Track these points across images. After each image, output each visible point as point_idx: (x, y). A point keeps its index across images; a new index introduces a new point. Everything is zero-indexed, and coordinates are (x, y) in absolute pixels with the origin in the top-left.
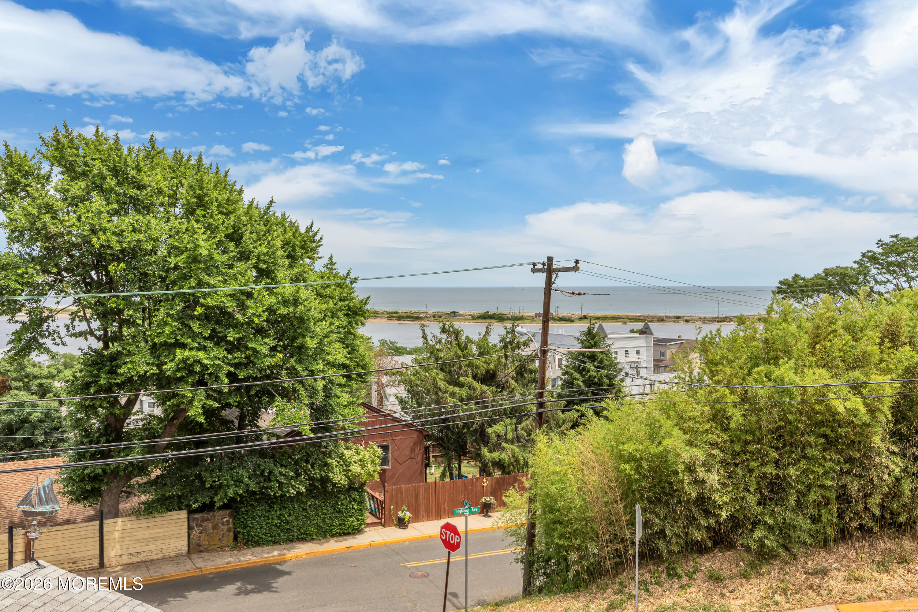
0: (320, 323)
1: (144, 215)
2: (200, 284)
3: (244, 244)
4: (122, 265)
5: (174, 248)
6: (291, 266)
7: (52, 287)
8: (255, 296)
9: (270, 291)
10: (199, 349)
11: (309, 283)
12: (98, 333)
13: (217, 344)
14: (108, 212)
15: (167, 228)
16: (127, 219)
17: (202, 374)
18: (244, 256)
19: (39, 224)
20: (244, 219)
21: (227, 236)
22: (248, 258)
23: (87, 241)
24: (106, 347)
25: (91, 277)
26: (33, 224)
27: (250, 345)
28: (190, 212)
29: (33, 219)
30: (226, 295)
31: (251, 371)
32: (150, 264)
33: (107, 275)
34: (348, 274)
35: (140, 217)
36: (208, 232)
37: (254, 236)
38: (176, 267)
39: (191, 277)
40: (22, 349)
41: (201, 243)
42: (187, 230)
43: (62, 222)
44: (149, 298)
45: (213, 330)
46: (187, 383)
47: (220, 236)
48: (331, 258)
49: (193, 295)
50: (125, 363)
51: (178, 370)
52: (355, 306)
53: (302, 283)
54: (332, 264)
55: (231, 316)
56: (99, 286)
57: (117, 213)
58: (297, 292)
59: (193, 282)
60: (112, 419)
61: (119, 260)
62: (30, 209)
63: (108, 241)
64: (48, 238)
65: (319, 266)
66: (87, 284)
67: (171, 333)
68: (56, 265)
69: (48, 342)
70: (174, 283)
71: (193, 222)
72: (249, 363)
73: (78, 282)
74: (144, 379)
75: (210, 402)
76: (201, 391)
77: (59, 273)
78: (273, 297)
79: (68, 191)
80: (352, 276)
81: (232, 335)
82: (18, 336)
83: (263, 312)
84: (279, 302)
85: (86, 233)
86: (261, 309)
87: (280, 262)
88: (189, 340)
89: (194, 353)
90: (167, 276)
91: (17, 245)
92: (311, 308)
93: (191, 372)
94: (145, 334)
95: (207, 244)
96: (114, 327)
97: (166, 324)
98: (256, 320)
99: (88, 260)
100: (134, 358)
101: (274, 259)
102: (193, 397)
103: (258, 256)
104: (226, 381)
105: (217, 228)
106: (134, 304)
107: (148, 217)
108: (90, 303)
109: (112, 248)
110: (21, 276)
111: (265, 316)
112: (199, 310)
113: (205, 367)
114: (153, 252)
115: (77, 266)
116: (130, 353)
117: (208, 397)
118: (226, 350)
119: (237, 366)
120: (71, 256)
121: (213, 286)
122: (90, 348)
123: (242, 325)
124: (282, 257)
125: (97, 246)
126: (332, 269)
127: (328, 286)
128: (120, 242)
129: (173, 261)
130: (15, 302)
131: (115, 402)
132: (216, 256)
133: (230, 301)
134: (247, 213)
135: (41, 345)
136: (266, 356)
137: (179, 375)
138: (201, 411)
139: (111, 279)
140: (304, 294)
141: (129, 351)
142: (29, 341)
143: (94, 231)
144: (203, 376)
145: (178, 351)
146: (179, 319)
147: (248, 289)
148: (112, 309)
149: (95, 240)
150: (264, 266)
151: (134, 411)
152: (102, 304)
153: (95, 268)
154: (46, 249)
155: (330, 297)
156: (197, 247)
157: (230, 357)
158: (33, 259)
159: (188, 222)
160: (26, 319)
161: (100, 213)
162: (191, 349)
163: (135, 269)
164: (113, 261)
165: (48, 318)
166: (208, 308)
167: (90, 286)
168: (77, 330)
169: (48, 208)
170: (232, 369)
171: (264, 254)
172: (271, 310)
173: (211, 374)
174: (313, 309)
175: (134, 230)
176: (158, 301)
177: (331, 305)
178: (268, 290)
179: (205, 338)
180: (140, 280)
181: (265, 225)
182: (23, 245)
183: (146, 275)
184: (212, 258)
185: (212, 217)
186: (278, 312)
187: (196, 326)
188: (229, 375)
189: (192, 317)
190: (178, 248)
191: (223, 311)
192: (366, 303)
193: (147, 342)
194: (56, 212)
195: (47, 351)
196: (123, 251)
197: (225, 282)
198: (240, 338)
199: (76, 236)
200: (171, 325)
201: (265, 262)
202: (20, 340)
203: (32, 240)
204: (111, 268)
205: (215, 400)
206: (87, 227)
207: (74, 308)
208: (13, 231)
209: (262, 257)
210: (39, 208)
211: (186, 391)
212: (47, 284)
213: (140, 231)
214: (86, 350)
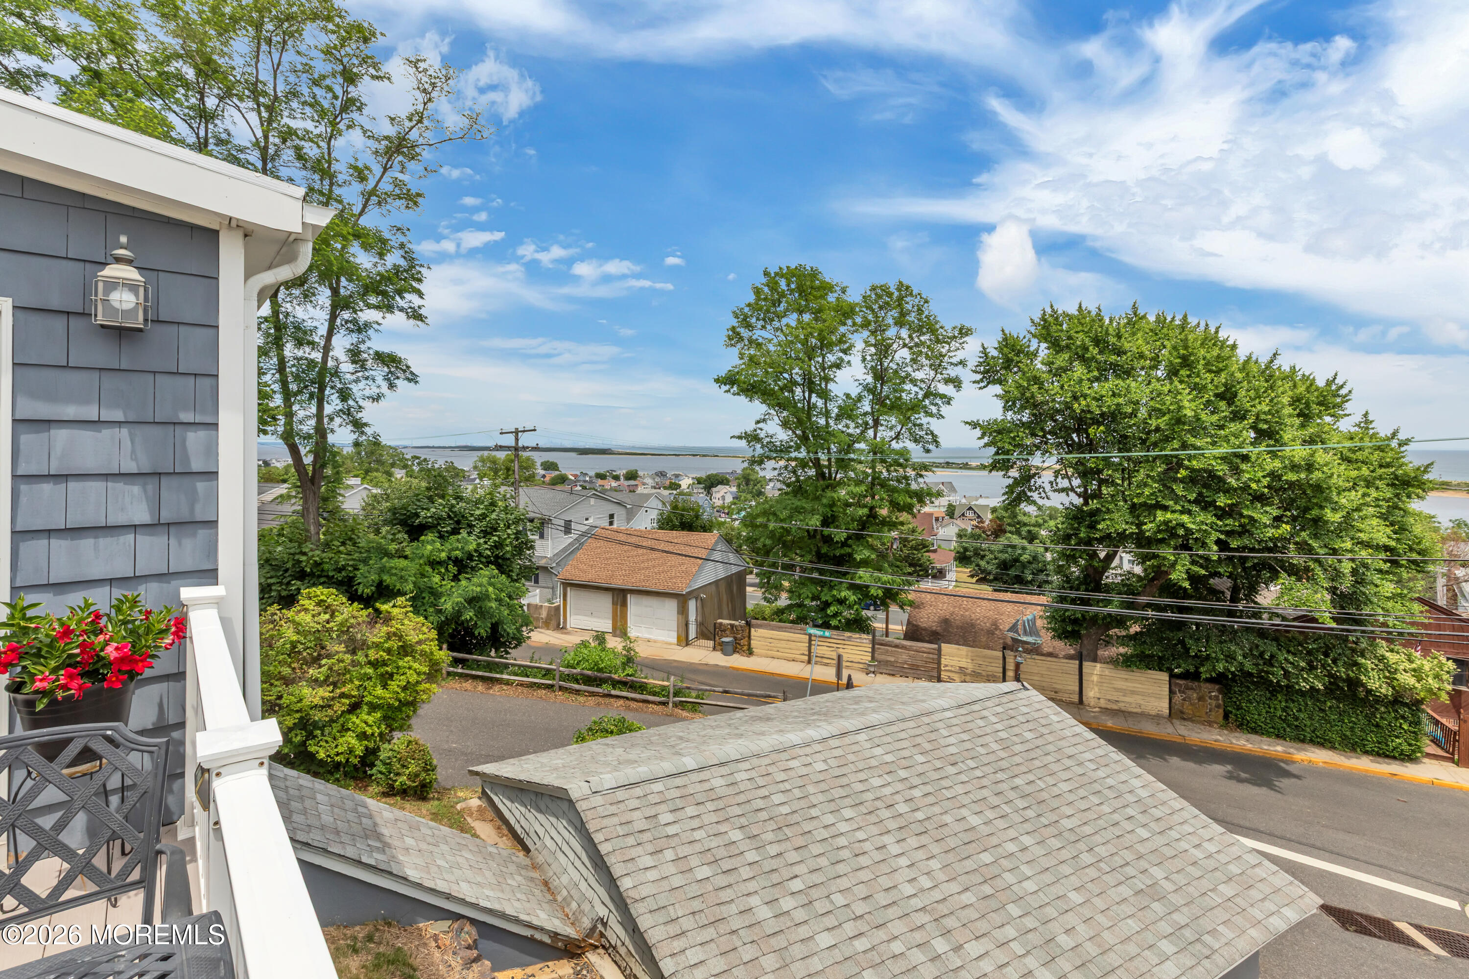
0: (1347, 493)
1: (1124, 380)
2: (1184, 446)
3: (1238, 403)
4: (1102, 428)
5: (1154, 409)
6: (1303, 426)
7: (1038, 448)
8: (1253, 459)
9: (1274, 455)
10: (1182, 512)
11: (1331, 446)
12: (1078, 490)
13: (1204, 509)
14: (1089, 380)
15: (1148, 391)
16: (1107, 385)
17: (1186, 537)
18: (1238, 416)
19: (1028, 395)
20: (1239, 376)
21: (1217, 395)
22: (1244, 418)
23: (1068, 406)
24: (1086, 503)
25: (1072, 439)
26: (1023, 394)
27: (1245, 512)
28: (1173, 372)
29: (1023, 390)
30: (1215, 458)
31: (1246, 541)
32: (1130, 427)
33: (1088, 437)
34: (1394, 435)
35: (1120, 382)
36: (1194, 393)
37: (1252, 393)
38: (1158, 429)
39: (1174, 438)
40: (1014, 500)
41: (1186, 404)
42: (1169, 391)
43: (1047, 391)
44: (1129, 459)
45: (1200, 494)
46: (1169, 545)
47: (1209, 395)
48: (1366, 415)
49: (1176, 456)
50: (1104, 520)
51: (1159, 531)
52: (1406, 474)
53: (1319, 446)
54: (1367, 422)
55: (1221, 480)
56: (1079, 447)
57: (1097, 379)
58: (1312, 455)
59: (1176, 444)
60: (1091, 571)
61: (1099, 424)
62: (1021, 381)
63: (1088, 406)
64: (1035, 406)
65: (1346, 425)
66: (1068, 446)
67: (1152, 494)
68: (1042, 429)
69: (1035, 496)
70: (1155, 445)
71: (1176, 383)
72: (1244, 531)
73: (1060, 443)
74: (1122, 537)
75: (1196, 568)
76: (1185, 555)
77: (1044, 436)
78: (1277, 461)
79: (1053, 363)
80: (1402, 436)
81: (1222, 501)
82: (1010, 489)
83: (1264, 477)
84: (1285, 467)
85: (1068, 400)
86: (1260, 474)
87: (1288, 421)
88: (1171, 503)
89: (1176, 516)
90: (1147, 439)
91: (1010, 413)
92: (1332, 474)
93: (1174, 535)
94: (1123, 492)
95: (1193, 405)
96: (1094, 485)
97: (1146, 485)
98: (1254, 486)
99: (1070, 423)
100: (1112, 516)
101: (1280, 418)
102: (1176, 561)
103: (1257, 416)
104: (1215, 548)
105: (1205, 387)
106: (1113, 463)
107: (1128, 382)
108: (1071, 463)
109: (1091, 413)
110: (1014, 438)
111: (1265, 481)
112: (1183, 473)
113: (1189, 532)
114: (1133, 414)
115: (1060, 430)
116: (1109, 511)
117: (1193, 562)
118: (1215, 515)
119: (1229, 533)
120: (1055, 421)
121: (1199, 448)
122: (1071, 503)
123: (1235, 490)
124: (1290, 416)
125: (1078, 411)
126: (1367, 428)
127: (1360, 449)
128: (1100, 407)
129: (1154, 423)
130: (1008, 460)
131: (1094, 555)
132: (1203, 416)
133: (1220, 464)
134: (1241, 370)
135: (1029, 497)
136: (1266, 526)
137: (1160, 536)
138: (1185, 576)
139: (1091, 440)
140: (1321, 457)
141: (1108, 509)
142: (1019, 494)
143: (1075, 398)
144: (1188, 540)
145: (1159, 513)
146: (1160, 481)
147: (1244, 451)
148: (1092, 469)
149: (1076, 406)
150: (1265, 427)
151: (1113, 565)
152: (1082, 464)
153: (1078, 431)
154: (1034, 415)
155: (1363, 462)
156: (1180, 408)
157: (1220, 523)
158: (1023, 424)
159: (1171, 384)
160: (1017, 475)
161: (1081, 381)
162: (1173, 512)
163: (1114, 431)
164: (1093, 424)
165: (1035, 474)
166: (1193, 470)
167: (1072, 447)
168: (1060, 486)
169: (1036, 380)
170: (1222, 537)
171: (1265, 413)
172: (1273, 475)
173: (1196, 539)
174: (1335, 476)
175: (1114, 395)
176: (1138, 462)
177: (1365, 471)
178: (1269, 452)
179: (1189, 501)
180: (1120, 442)
181: (1267, 381)
182: (1015, 413)
183: (1125, 437)
184: (1199, 419)
185: (1198, 376)
186: (1284, 478)
187: (1179, 489)
188: (1218, 542)
189: (1175, 480)
190: (1159, 410)
191: (1212, 474)
192: (1425, 471)
193: (1126, 501)
194: (1042, 383)
195: (1034, 503)
196: (1103, 415)
197: (1214, 443)
198: (1233, 504)
199: (1059, 403)
200: (1151, 487)
201: (1266, 421)
202: (1013, 493)
203: (1023, 408)
204: (1091, 431)
205: (1201, 566)
206: (1070, 394)
207: (1058, 467)
208: (1007, 402)
209: (1263, 417)
210: (1028, 381)
211: (1168, 553)
212: (1035, 445)
213: (1120, 396)
214: (1067, 505)
